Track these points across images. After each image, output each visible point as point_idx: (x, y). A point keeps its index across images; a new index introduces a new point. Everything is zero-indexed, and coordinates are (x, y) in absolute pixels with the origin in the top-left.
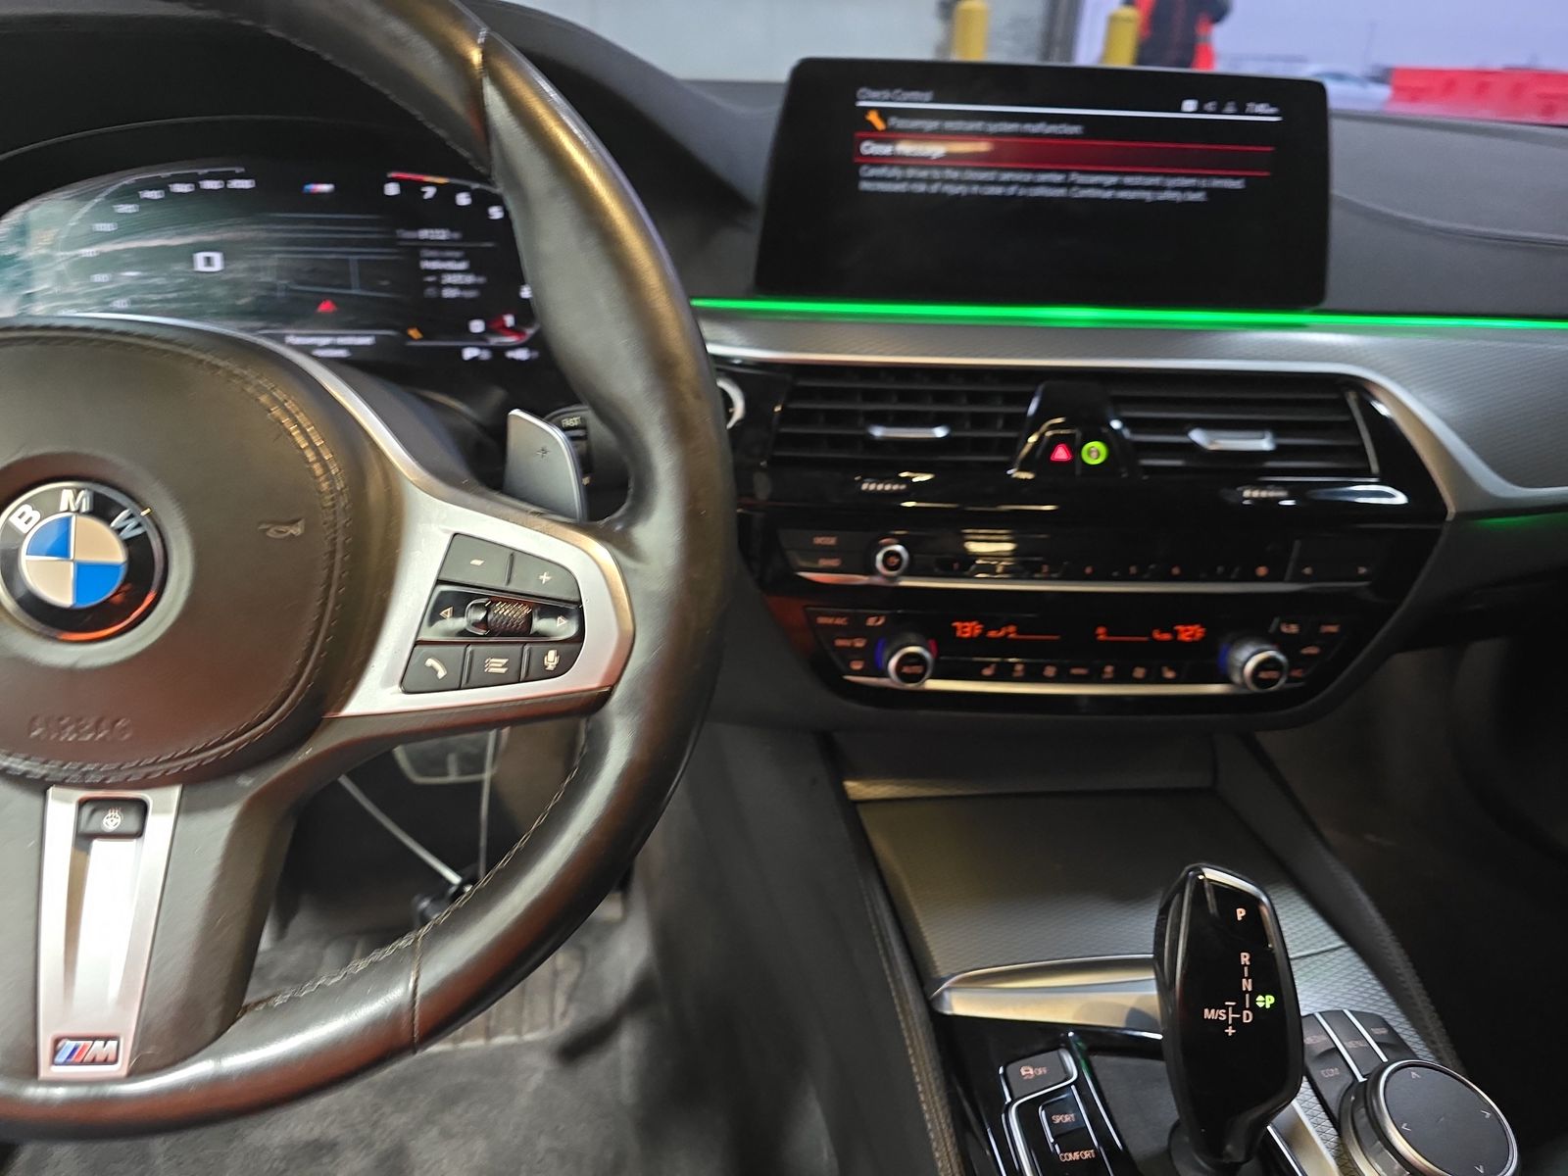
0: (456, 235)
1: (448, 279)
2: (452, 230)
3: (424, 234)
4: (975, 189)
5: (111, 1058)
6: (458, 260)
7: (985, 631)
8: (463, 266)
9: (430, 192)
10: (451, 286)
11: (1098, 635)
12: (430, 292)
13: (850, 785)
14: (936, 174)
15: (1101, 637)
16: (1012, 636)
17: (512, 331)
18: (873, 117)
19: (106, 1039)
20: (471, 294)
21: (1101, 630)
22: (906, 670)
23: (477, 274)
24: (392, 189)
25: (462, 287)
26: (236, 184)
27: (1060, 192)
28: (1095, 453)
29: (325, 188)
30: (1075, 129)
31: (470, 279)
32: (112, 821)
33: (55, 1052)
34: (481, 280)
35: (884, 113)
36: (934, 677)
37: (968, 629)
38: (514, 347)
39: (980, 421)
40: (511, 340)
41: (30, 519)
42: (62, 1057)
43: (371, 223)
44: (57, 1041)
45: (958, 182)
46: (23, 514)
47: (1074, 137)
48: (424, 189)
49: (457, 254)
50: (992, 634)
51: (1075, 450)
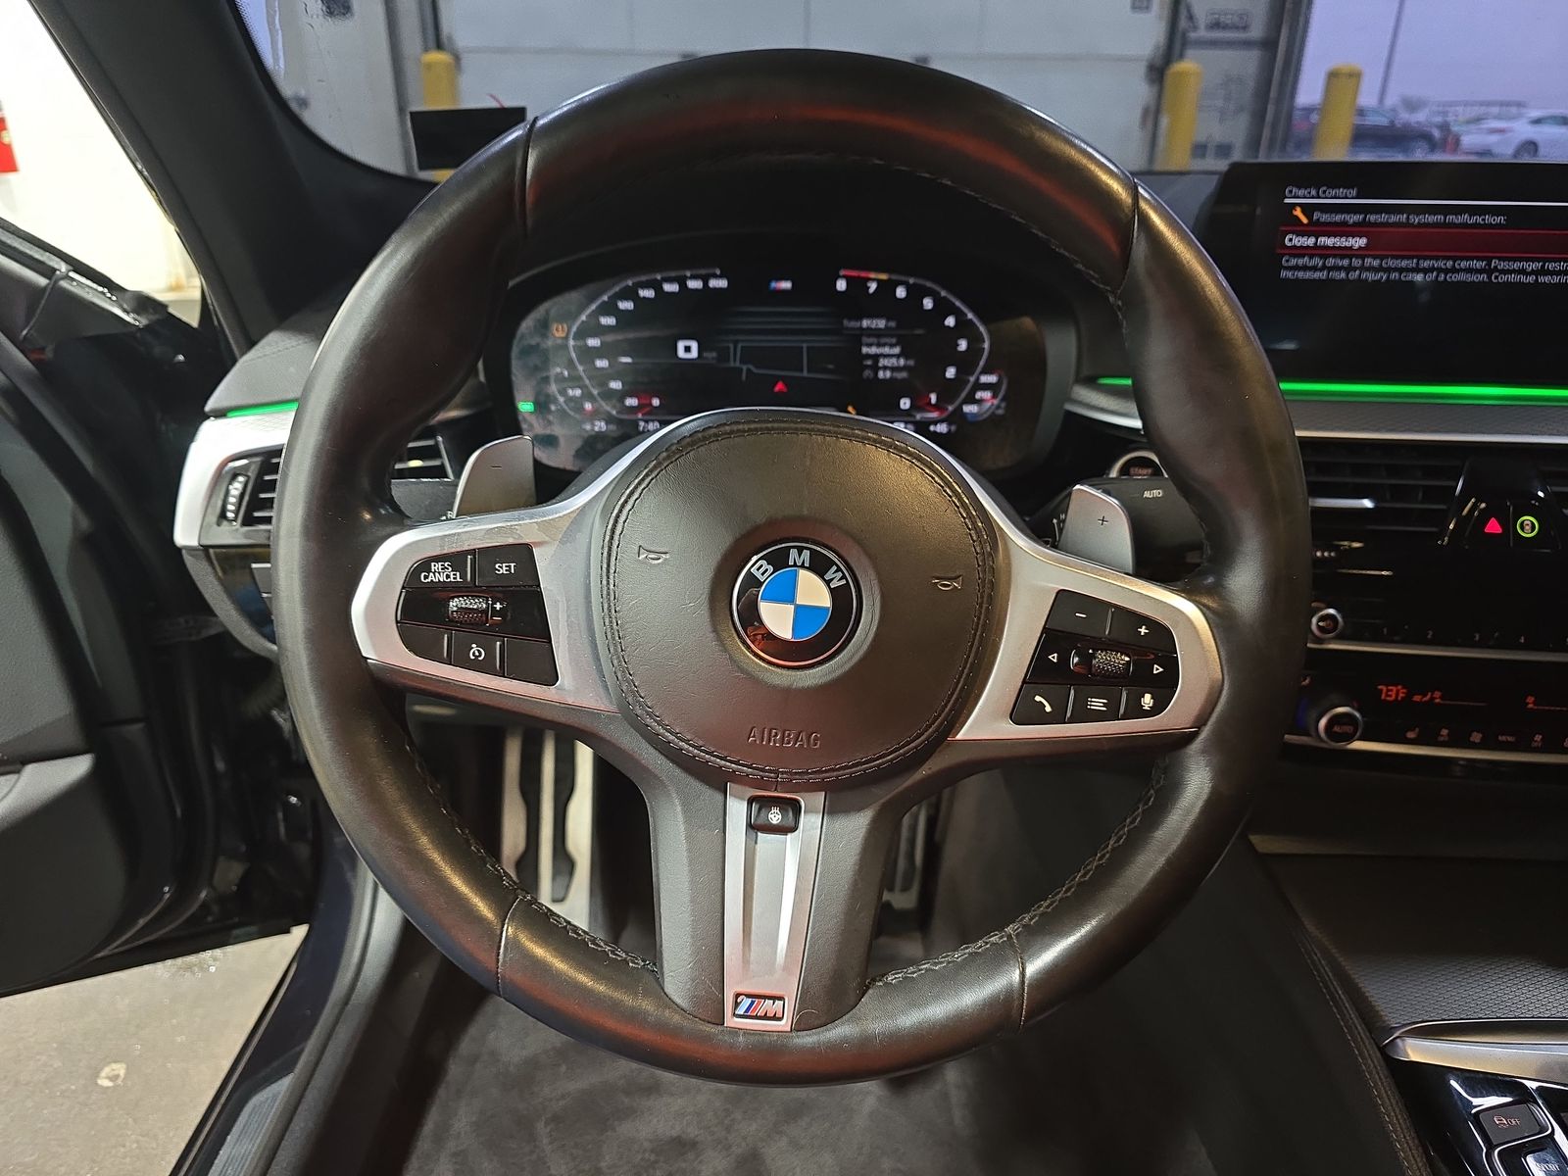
0: (893, 324)
1: (883, 362)
2: (888, 319)
3: (865, 323)
4: (1394, 276)
5: (779, 1015)
6: (892, 346)
7: (1409, 695)
8: (897, 350)
9: (873, 287)
10: (885, 368)
11: (1528, 703)
12: (867, 373)
13: (1254, 839)
14: (1356, 262)
15: (1530, 706)
16: (1437, 701)
17: (937, 407)
18: (1298, 212)
19: (774, 998)
20: (904, 375)
21: (1530, 699)
22: (1336, 729)
23: (907, 358)
24: (841, 285)
25: (893, 369)
26: (714, 283)
27: (1483, 277)
28: (1528, 526)
29: (786, 285)
30: (1500, 219)
31: (902, 362)
32: (775, 817)
33: (737, 1005)
34: (911, 363)
35: (1308, 209)
36: (1363, 738)
37: (1392, 693)
38: (935, 423)
39: (1399, 493)
40: (934, 415)
41: (767, 570)
42: (741, 1011)
43: (817, 315)
44: (738, 995)
45: (1380, 269)
46: (762, 566)
47: (1499, 226)
48: (869, 285)
49: (894, 341)
50: (1417, 698)
51: (1509, 524)
